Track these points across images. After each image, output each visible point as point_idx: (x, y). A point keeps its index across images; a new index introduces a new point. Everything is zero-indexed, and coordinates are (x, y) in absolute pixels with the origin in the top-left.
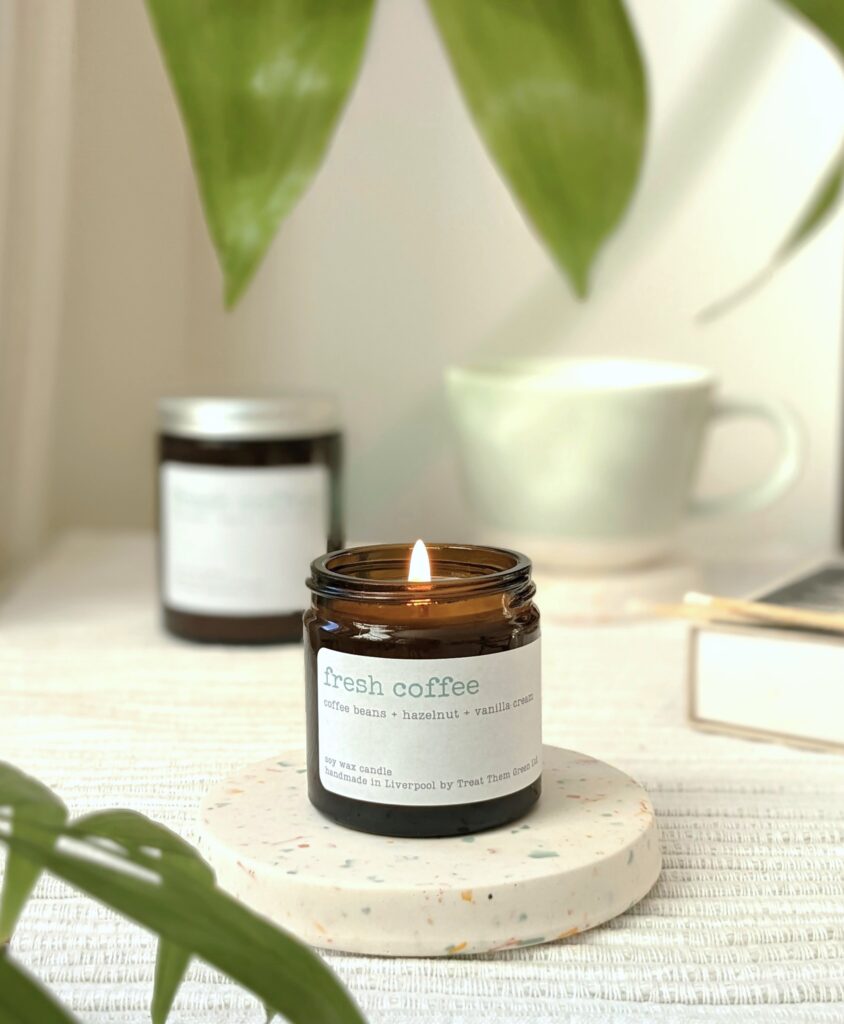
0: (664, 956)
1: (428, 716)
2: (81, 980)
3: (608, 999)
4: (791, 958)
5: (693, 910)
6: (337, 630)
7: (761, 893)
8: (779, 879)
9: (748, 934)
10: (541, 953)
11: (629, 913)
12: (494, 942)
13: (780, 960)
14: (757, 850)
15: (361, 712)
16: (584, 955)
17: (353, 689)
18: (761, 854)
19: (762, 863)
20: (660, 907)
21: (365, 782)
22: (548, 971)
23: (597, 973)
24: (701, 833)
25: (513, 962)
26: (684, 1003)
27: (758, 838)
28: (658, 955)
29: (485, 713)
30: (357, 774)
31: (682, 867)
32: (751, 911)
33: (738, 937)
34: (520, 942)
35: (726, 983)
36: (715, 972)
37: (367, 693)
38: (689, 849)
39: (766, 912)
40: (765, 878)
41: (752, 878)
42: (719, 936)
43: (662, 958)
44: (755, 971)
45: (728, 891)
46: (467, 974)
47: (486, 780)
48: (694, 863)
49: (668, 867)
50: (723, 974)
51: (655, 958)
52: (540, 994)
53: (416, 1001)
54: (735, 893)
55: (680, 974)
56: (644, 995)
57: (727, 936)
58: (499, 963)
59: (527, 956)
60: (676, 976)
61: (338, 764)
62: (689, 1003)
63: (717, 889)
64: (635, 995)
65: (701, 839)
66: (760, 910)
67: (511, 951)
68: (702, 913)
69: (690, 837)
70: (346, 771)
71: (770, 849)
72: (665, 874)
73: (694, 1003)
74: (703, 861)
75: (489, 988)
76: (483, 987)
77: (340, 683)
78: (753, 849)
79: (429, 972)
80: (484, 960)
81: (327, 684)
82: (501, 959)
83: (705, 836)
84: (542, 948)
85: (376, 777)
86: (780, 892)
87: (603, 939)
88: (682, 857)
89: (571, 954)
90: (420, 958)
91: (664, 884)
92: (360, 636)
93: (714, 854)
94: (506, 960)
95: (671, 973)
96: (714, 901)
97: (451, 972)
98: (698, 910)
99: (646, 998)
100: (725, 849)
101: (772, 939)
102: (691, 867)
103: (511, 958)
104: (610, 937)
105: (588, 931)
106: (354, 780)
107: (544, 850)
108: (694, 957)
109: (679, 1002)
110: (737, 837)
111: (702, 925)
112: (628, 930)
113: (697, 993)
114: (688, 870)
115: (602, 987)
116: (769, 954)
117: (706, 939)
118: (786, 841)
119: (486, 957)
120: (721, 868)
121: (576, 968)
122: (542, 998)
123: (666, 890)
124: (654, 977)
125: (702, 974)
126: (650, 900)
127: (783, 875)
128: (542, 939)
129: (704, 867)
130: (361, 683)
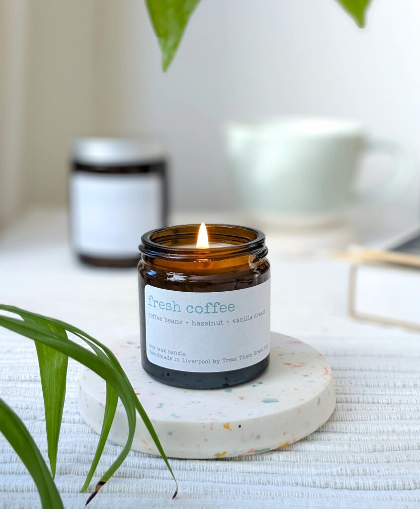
0: (337, 459)
1: (206, 324)
2: (10, 473)
3: (306, 486)
4: (409, 460)
5: (353, 428)
6: (155, 275)
7: (390, 418)
8: (401, 410)
9: (384, 445)
10: (268, 456)
11: (318, 431)
12: (242, 451)
13: (402, 462)
14: (388, 392)
15: (169, 321)
16: (292, 458)
17: (164, 308)
18: (390, 395)
19: (391, 400)
20: (335, 427)
21: (171, 359)
22: (272, 468)
23: (299, 470)
24: (357, 382)
25: (252, 462)
26: (348, 489)
27: (388, 384)
28: (334, 458)
29: (238, 321)
30: (166, 354)
31: (347, 402)
32: (386, 430)
33: (378, 447)
34: (256, 451)
35: (373, 477)
36: (366, 470)
37: (172, 310)
38: (350, 391)
39: (394, 431)
40: (393, 410)
41: (385, 409)
42: (368, 447)
43: (336, 460)
44: (388, 470)
45: (372, 417)
46: (226, 469)
47: (238, 358)
48: (353, 400)
49: (339, 402)
50: (370, 471)
51: (332, 460)
52: (267, 483)
53: (197, 488)
54: (376, 418)
55: (346, 471)
56: (326, 485)
57: (372, 446)
58: (244, 462)
59: (260, 458)
60: (344, 472)
61: (156, 349)
62: (351, 489)
63: (366, 417)
64: (321, 485)
65: (357, 385)
66: (390, 429)
67: (251, 455)
68: (358, 431)
69: (351, 383)
70: (160, 353)
71: (395, 391)
72: (337, 406)
73: (354, 489)
74: (358, 398)
75: (238, 479)
76: (235, 479)
77: (157, 305)
78: (386, 391)
79: (205, 468)
80: (236, 460)
81: (150, 305)
82: (245, 460)
83: (359, 383)
84: (269, 454)
85: (177, 356)
86: (401, 418)
87: (303, 447)
88: (347, 396)
89: (285, 457)
90: (200, 460)
91: (337, 413)
92: (168, 279)
93: (364, 394)
94: (248, 460)
95: (341, 470)
96: (365, 424)
97: (217, 469)
98: (356, 429)
99: (327, 486)
100: (370, 391)
101: (397, 448)
102: (351, 402)
103: (251, 460)
104: (307, 447)
105: (295, 443)
106: (165, 358)
107: (271, 397)
108: (354, 460)
109: (346, 488)
110: (376, 384)
111: (359, 439)
112: (317, 442)
113: (355, 483)
114: (350, 404)
115: (302, 479)
116: (396, 458)
117: (360, 448)
118: (404, 386)
119: (237, 459)
120: (368, 403)
121: (288, 467)
122: (268, 486)
123: (338, 416)
124: (332, 472)
125: (358, 471)
126: (329, 423)
127: (402, 408)
128: (269, 449)
129: (359, 403)
130: (168, 305)
